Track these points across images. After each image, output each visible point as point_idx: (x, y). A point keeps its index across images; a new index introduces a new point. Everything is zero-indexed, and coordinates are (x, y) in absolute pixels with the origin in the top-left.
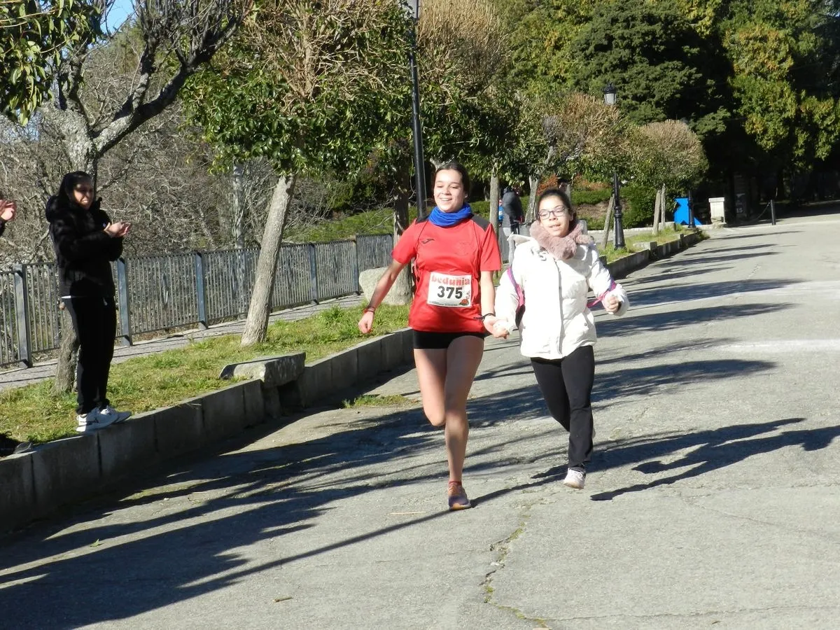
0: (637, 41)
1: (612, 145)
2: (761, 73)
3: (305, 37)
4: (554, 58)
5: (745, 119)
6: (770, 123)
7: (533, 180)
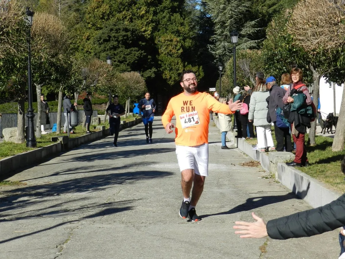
0: (120, 38)
1: (109, 81)
2: (170, 54)
4: (86, 43)
5: (163, 72)
6: (173, 75)
7: (76, 94)
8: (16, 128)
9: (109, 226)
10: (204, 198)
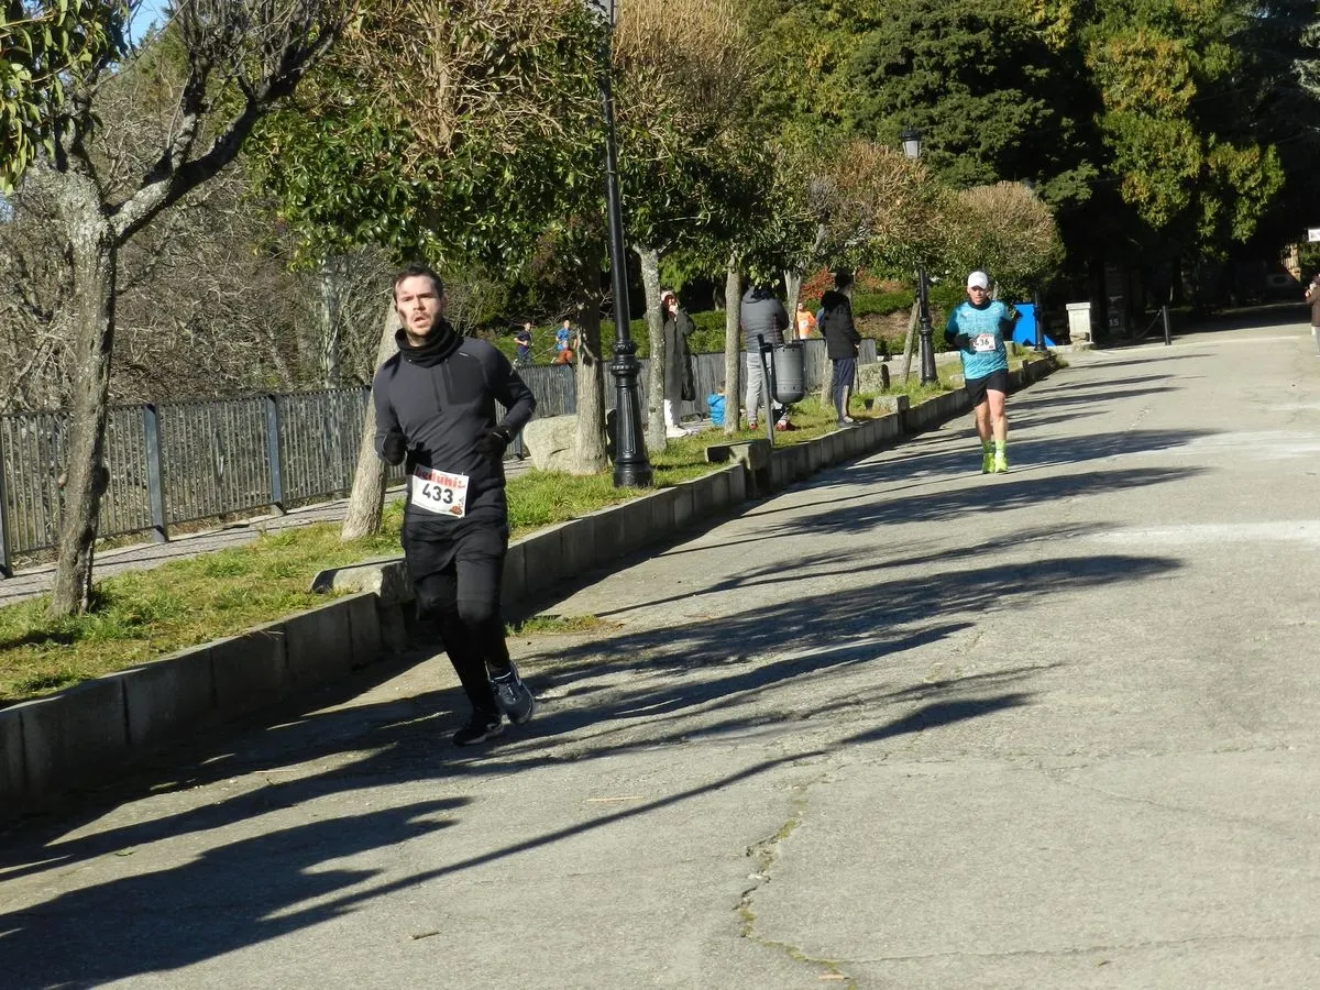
0: (951, 58)
1: (917, 221)
2: (1147, 108)
3: (439, 55)
4: (823, 85)
5: (1121, 179)
6: (1160, 186)
7: (792, 278)
8: (573, 418)
9: (943, 769)
10: (1307, 650)
